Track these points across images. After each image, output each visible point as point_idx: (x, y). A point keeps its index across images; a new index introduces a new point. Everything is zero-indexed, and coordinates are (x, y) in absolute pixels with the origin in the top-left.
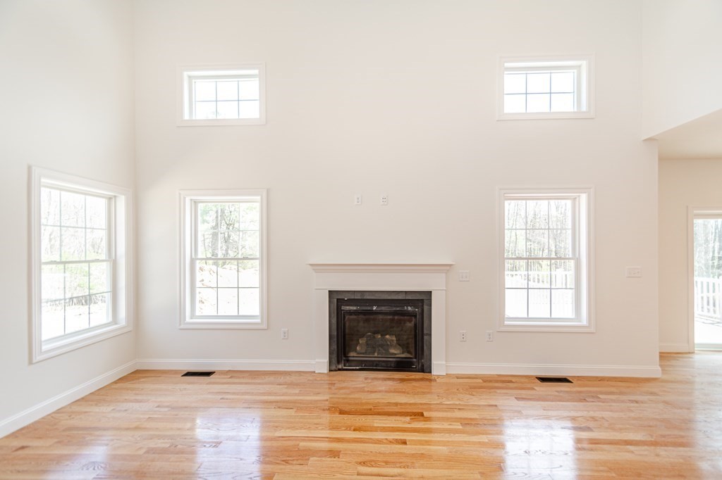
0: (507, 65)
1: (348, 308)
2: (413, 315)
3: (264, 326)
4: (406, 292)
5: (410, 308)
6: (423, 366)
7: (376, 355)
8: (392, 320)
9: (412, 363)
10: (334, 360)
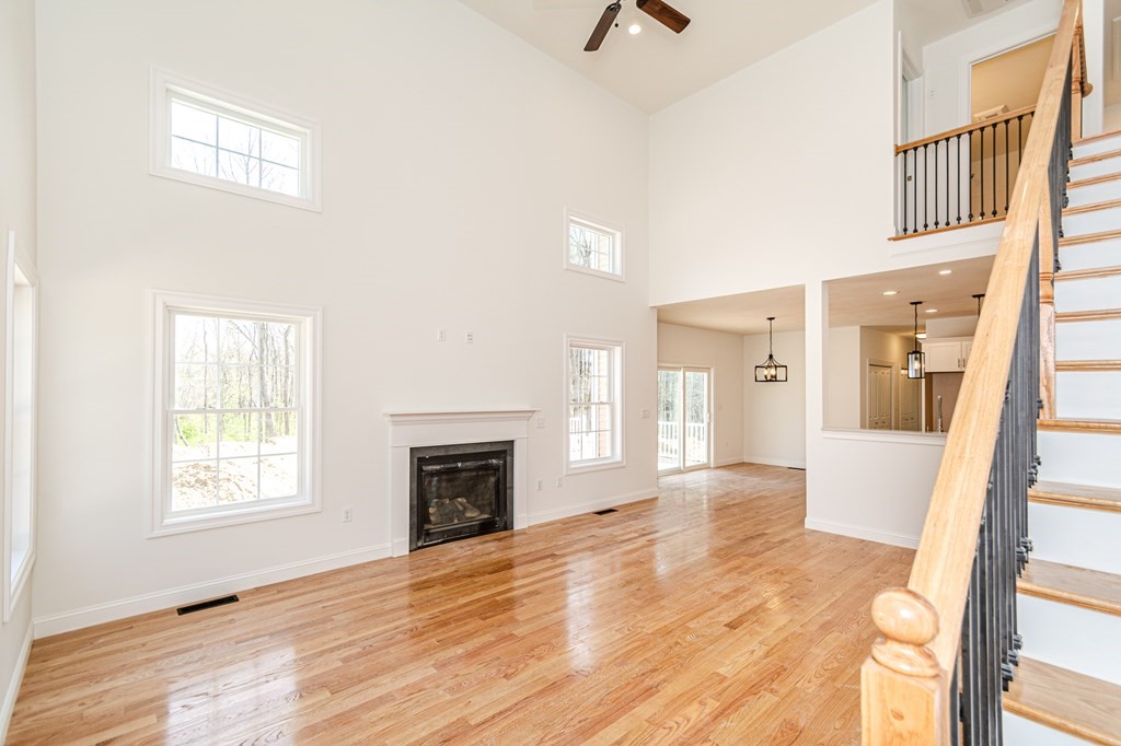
0: (572, 218)
1: (430, 468)
2: (496, 469)
3: (317, 508)
4: (491, 443)
5: (494, 461)
6: (506, 523)
7: (456, 521)
8: (477, 476)
9: (495, 523)
10: (415, 538)
